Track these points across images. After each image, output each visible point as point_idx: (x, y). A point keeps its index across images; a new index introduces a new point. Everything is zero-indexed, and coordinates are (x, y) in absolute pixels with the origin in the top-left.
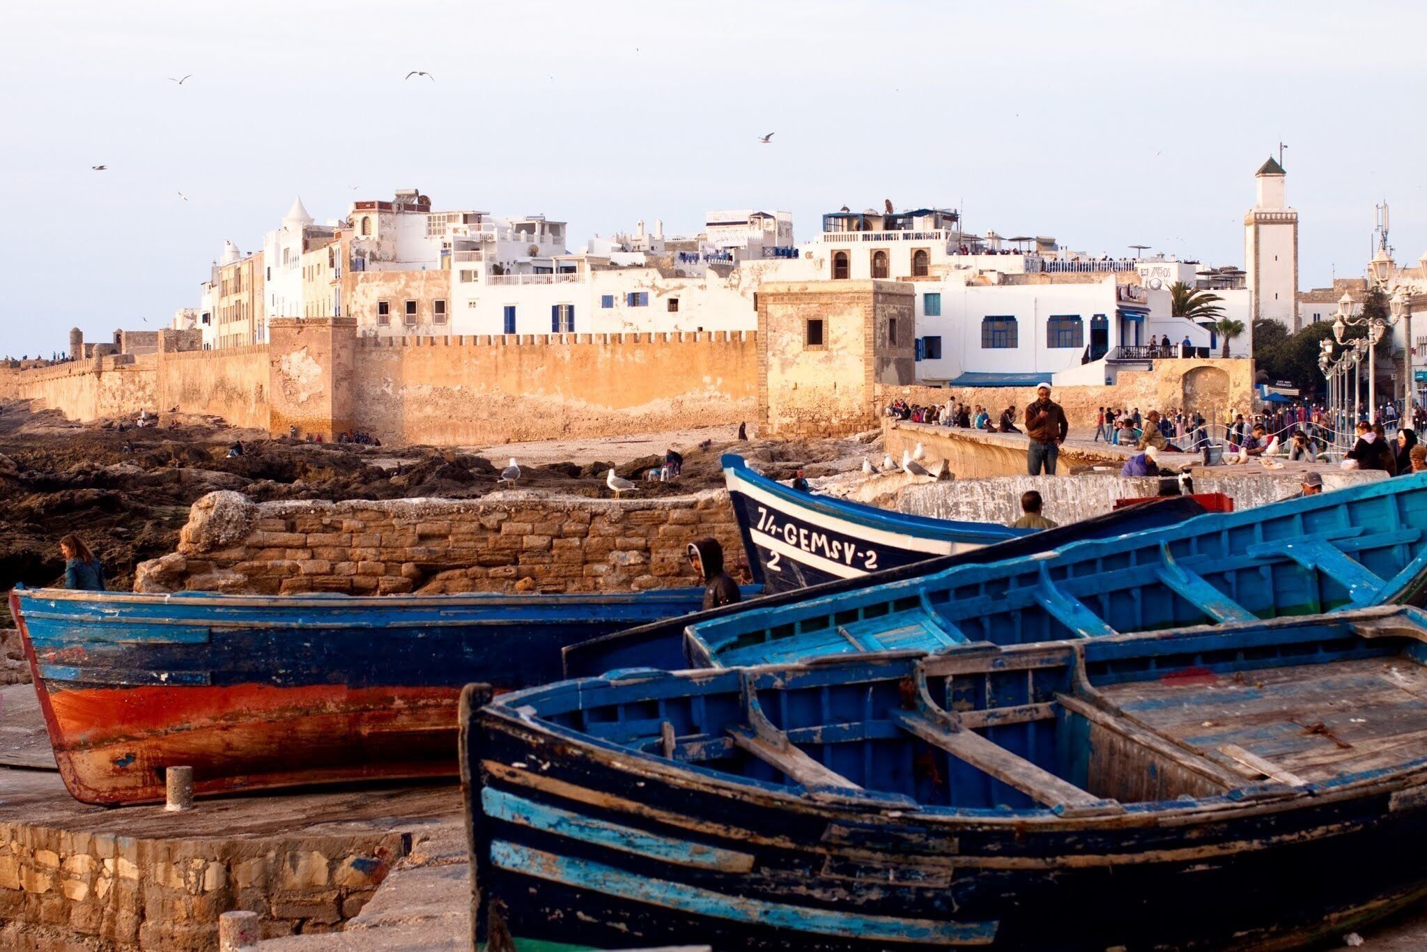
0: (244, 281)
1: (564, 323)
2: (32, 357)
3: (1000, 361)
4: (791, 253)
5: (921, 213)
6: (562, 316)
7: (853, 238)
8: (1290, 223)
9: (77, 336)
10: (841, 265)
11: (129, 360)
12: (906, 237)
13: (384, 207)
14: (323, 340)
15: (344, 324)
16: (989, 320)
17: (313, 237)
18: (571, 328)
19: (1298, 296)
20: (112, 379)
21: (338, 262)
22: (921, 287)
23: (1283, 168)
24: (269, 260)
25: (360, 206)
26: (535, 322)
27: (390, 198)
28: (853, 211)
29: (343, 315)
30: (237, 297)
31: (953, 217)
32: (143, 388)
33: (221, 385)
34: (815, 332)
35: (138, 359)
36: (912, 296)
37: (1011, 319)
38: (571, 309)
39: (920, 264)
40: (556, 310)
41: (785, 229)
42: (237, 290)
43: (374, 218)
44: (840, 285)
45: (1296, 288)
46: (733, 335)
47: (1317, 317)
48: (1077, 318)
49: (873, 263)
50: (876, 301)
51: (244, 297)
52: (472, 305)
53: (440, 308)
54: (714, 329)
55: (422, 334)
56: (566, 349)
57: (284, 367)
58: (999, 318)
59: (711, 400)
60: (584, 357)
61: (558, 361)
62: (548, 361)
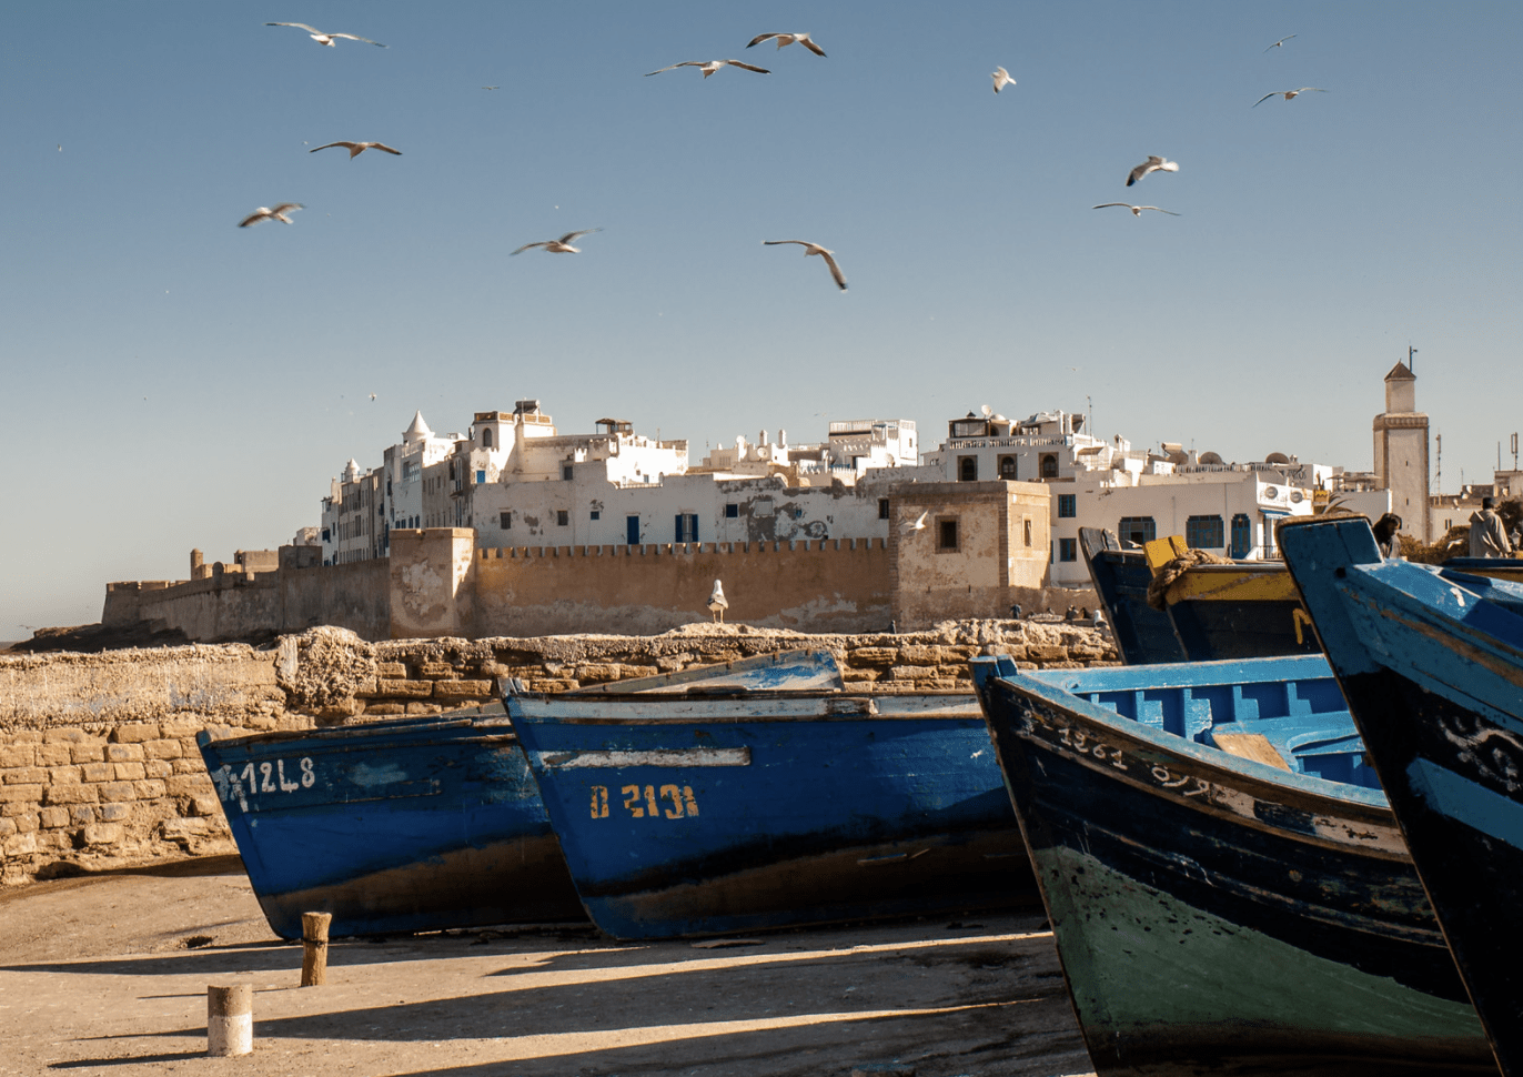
0: (362, 497)
7: (980, 444)
8: (1420, 428)
9: (194, 557)
10: (968, 469)
16: (1126, 521)
18: (695, 539)
19: (1430, 502)
20: (230, 596)
21: (459, 474)
22: (1055, 488)
23: (1413, 372)
25: (480, 417)
26: (659, 534)
28: (978, 417)
30: (355, 513)
32: (263, 605)
33: (341, 600)
34: (949, 534)
36: (1048, 497)
37: (1149, 519)
39: (1051, 468)
42: (355, 506)
43: (495, 429)
44: (971, 486)
45: (1428, 493)
47: (1448, 522)
48: (1217, 518)
49: (1002, 468)
51: (362, 513)
52: (595, 516)
53: (563, 519)
54: (839, 537)
55: (544, 545)
56: (689, 559)
57: (406, 580)
58: (1137, 519)
59: (835, 609)
60: (708, 565)
61: (681, 570)
62: (671, 571)
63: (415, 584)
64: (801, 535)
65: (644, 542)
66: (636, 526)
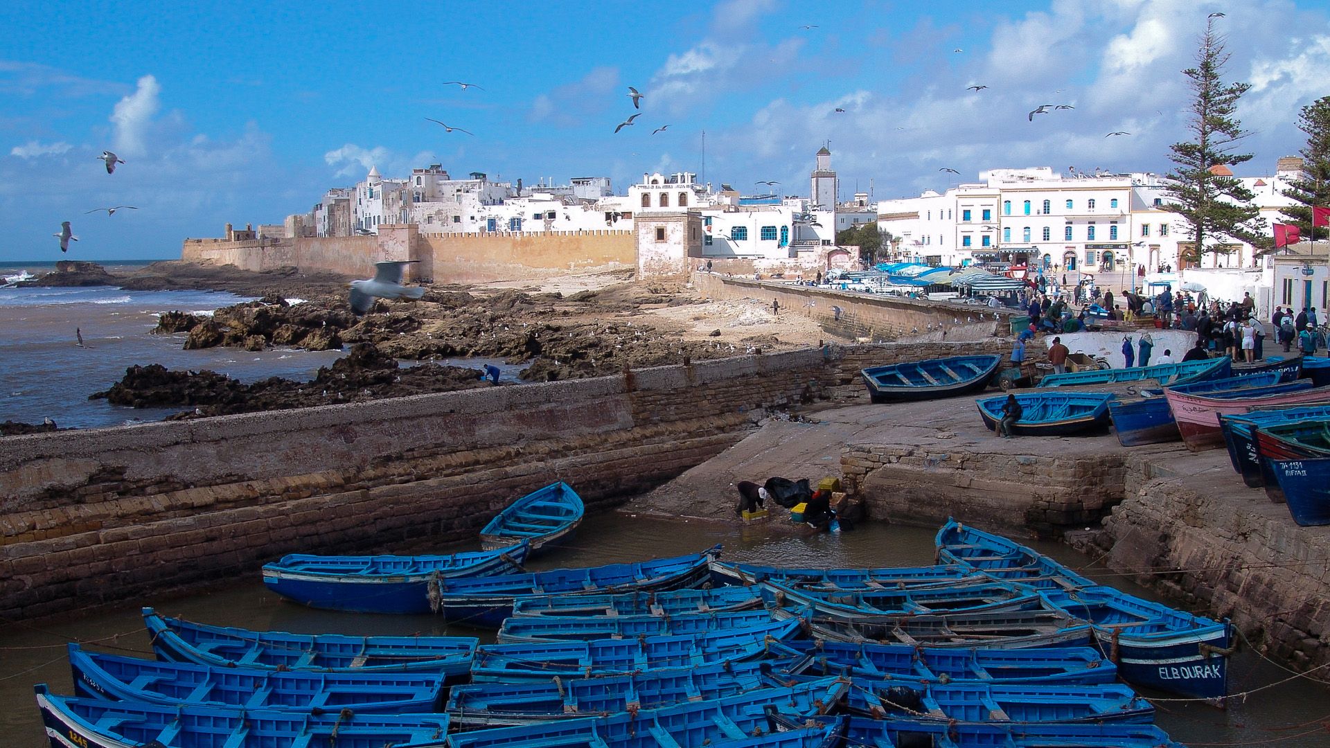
1: (517, 226)
6: (516, 223)
7: (651, 187)
8: (832, 177)
10: (645, 198)
11: (277, 241)
15: (412, 227)
18: (520, 229)
22: (704, 213)
32: (286, 255)
34: (661, 234)
38: (520, 219)
39: (683, 199)
40: (513, 220)
43: (423, 177)
46: (597, 232)
49: (661, 199)
50: (689, 221)
52: (472, 218)
53: (457, 220)
55: (450, 232)
56: (517, 238)
57: (386, 248)
59: (585, 262)
60: (527, 242)
61: (515, 244)
62: (510, 244)
63: (390, 250)
65: (498, 229)
66: (492, 223)
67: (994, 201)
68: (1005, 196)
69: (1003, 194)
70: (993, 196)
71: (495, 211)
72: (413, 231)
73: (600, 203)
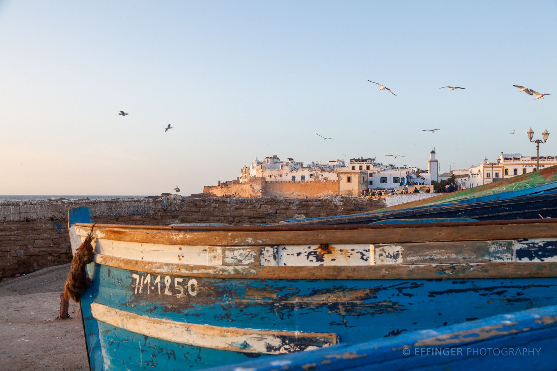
0: (247, 171)
1: (303, 179)
2: (211, 185)
3: (383, 185)
4: (344, 167)
5: (368, 159)
6: (303, 178)
7: (355, 164)
8: (436, 162)
9: (219, 182)
10: (353, 168)
11: (227, 185)
12: (366, 163)
13: (271, 158)
14: (259, 182)
15: (263, 179)
16: (381, 178)
17: (258, 163)
18: (304, 180)
19: (438, 175)
20: (224, 189)
21: (263, 168)
22: (369, 172)
23: (435, 152)
24: (251, 168)
25: (266, 158)
26: (298, 179)
27: (272, 156)
28: (356, 159)
29: (263, 177)
30: (245, 174)
31: (374, 160)
32: (229, 191)
33: (242, 189)
34: (349, 180)
35: (229, 186)
36: (367, 173)
37: (386, 177)
38: (304, 176)
39: (368, 168)
40: (302, 176)
41: (343, 163)
42: (245, 173)
43: (269, 160)
44: (353, 171)
46: (334, 181)
47: (441, 179)
48: (399, 177)
49: (359, 168)
50: (360, 174)
51: (247, 174)
52: (286, 175)
53: (281, 176)
54: (330, 180)
55: (277, 181)
56: (303, 183)
57: (253, 186)
58: (384, 177)
59: (329, 193)
60: (306, 185)
61: (302, 186)
62: (300, 186)
63: (254, 187)
64: (323, 180)
65: (296, 180)
66: (294, 177)
67: (501, 169)
68: (506, 167)
69: (505, 166)
70: (500, 167)
71: (295, 173)
72: (263, 180)
73: (335, 170)
